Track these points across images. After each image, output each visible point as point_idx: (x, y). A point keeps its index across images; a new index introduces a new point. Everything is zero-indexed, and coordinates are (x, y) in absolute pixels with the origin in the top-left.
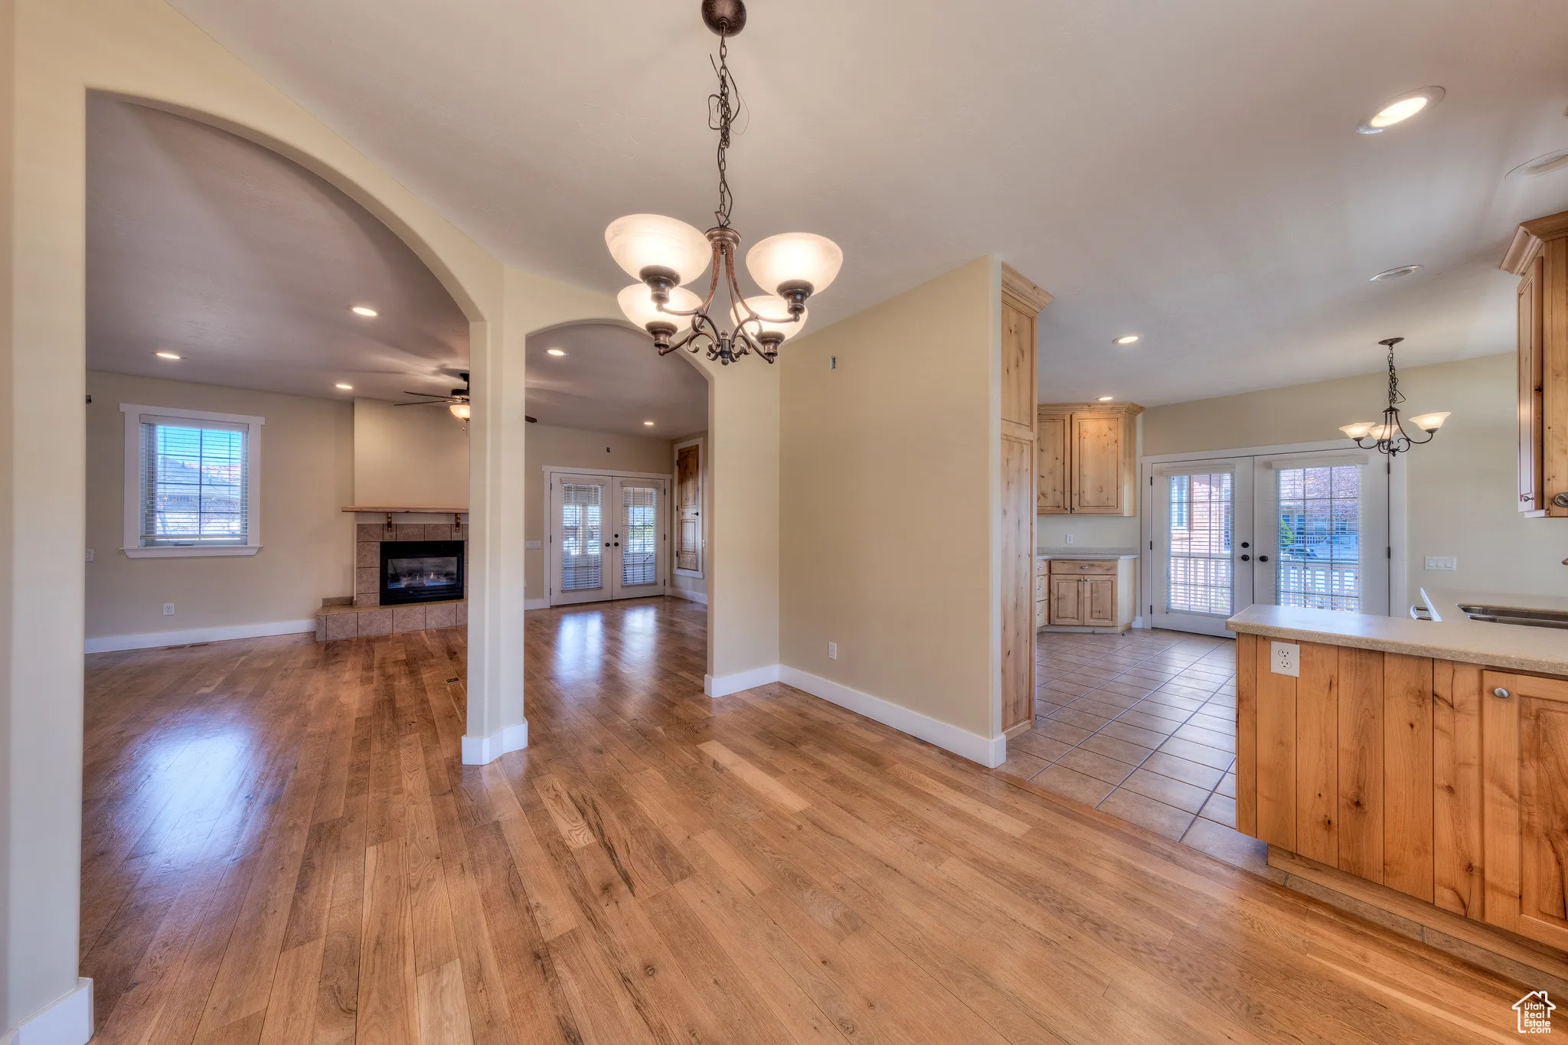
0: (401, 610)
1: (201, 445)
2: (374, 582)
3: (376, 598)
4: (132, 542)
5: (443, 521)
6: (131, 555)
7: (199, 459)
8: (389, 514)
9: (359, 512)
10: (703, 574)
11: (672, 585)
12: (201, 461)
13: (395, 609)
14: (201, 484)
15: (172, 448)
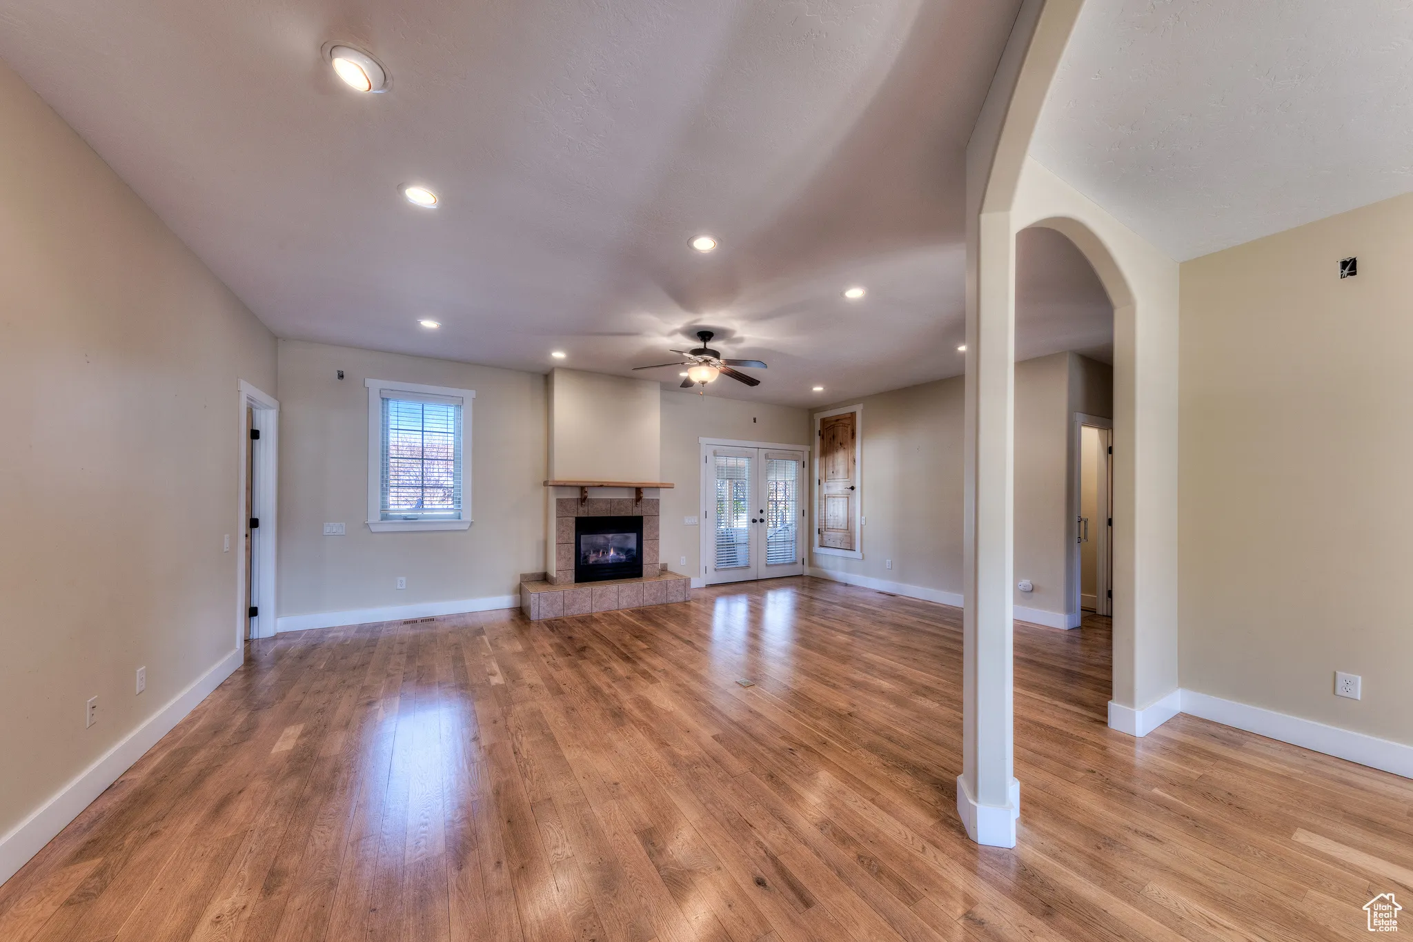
0: (598, 588)
1: (423, 418)
2: (570, 558)
3: (571, 576)
4: (374, 517)
5: (627, 496)
6: (373, 529)
7: (421, 433)
8: (583, 489)
9: (560, 486)
10: (863, 555)
11: (811, 564)
12: (423, 435)
13: (594, 588)
14: (423, 459)
15: (405, 423)
